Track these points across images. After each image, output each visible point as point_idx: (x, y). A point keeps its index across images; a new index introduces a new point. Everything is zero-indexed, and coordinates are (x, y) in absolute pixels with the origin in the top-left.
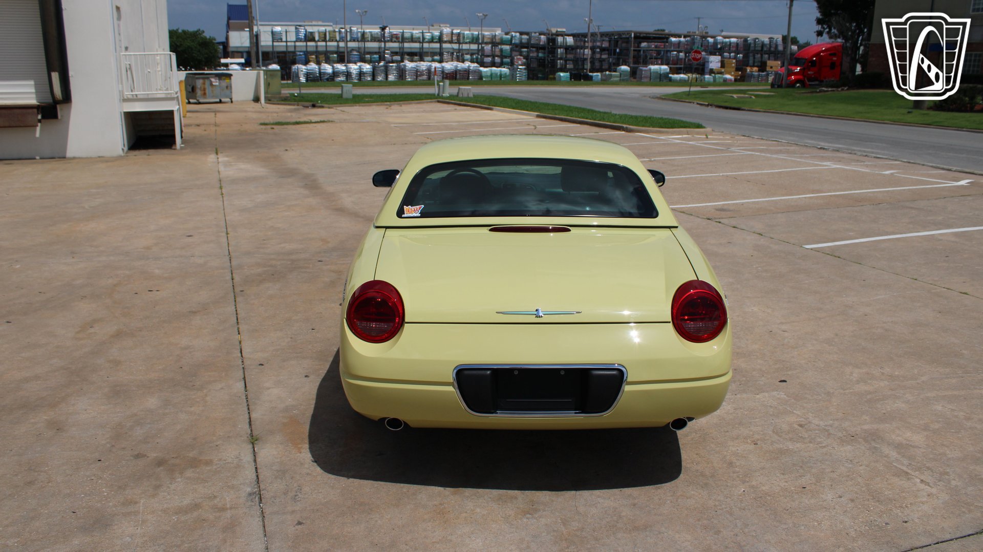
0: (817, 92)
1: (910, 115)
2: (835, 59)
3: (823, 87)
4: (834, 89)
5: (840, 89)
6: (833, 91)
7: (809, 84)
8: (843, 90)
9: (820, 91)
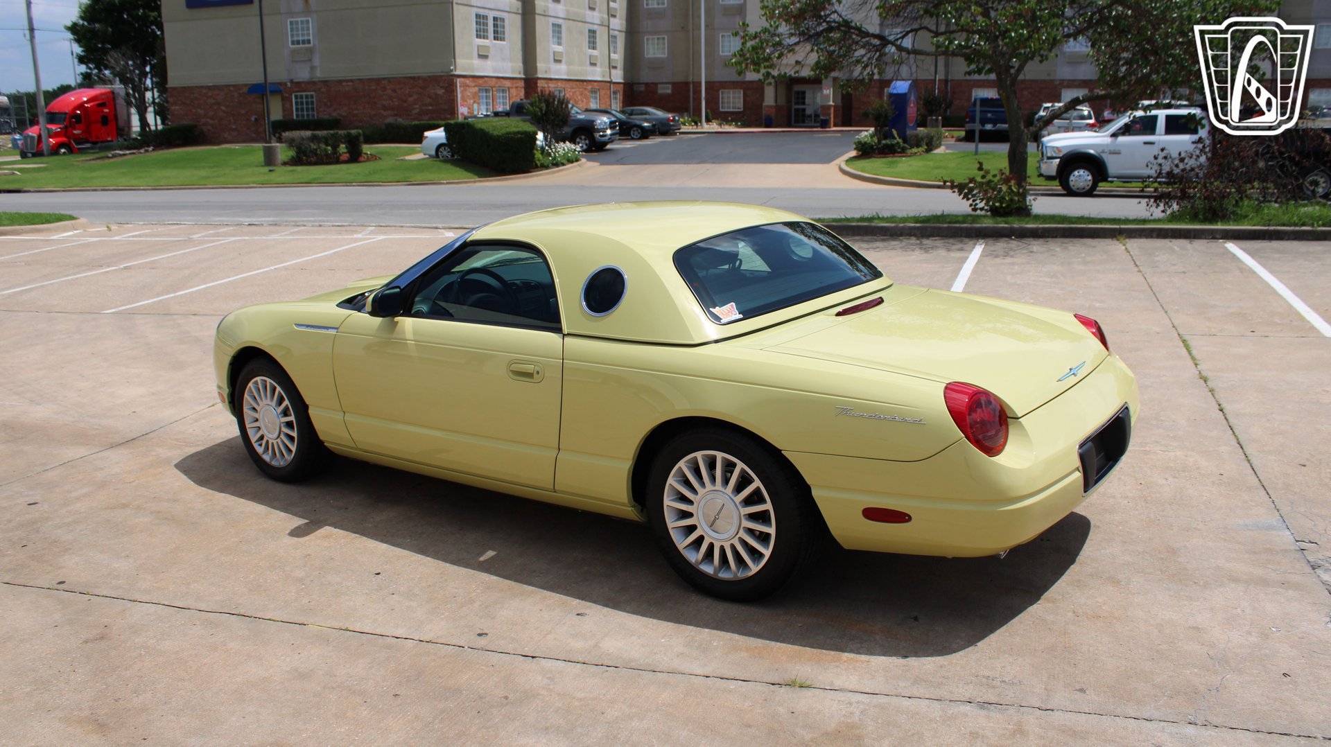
0: (108, 157)
1: (273, 174)
2: (106, 110)
3: (115, 150)
4: (134, 151)
5: (142, 151)
6: (134, 153)
7: (79, 149)
8: (147, 151)
9: (114, 156)
